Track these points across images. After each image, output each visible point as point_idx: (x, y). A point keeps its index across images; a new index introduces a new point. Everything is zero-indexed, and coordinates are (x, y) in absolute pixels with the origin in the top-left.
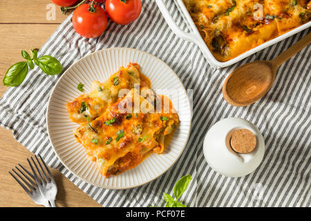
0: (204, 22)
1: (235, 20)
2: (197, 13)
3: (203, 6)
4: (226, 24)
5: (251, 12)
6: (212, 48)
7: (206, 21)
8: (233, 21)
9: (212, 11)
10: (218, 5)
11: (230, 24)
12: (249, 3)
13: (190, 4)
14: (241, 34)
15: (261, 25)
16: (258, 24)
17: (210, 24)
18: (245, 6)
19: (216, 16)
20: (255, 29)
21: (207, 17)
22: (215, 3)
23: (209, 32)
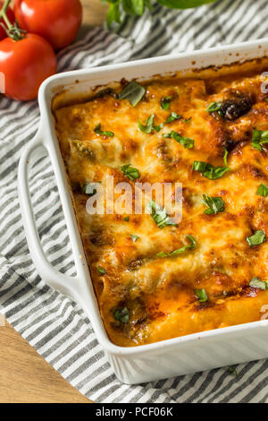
0: (109, 263)
1: (180, 274)
2: (101, 246)
3: (119, 235)
4: (155, 278)
5: (221, 266)
6: (112, 320)
7: (115, 262)
8: (172, 275)
9: (134, 248)
10: (153, 239)
11: (164, 278)
12: (222, 249)
13: (92, 227)
14: (187, 307)
15: (238, 296)
16: (231, 294)
17: (120, 269)
18: (212, 252)
19: (140, 257)
20: (221, 301)
21: (119, 256)
22: (149, 234)
23: (114, 284)
